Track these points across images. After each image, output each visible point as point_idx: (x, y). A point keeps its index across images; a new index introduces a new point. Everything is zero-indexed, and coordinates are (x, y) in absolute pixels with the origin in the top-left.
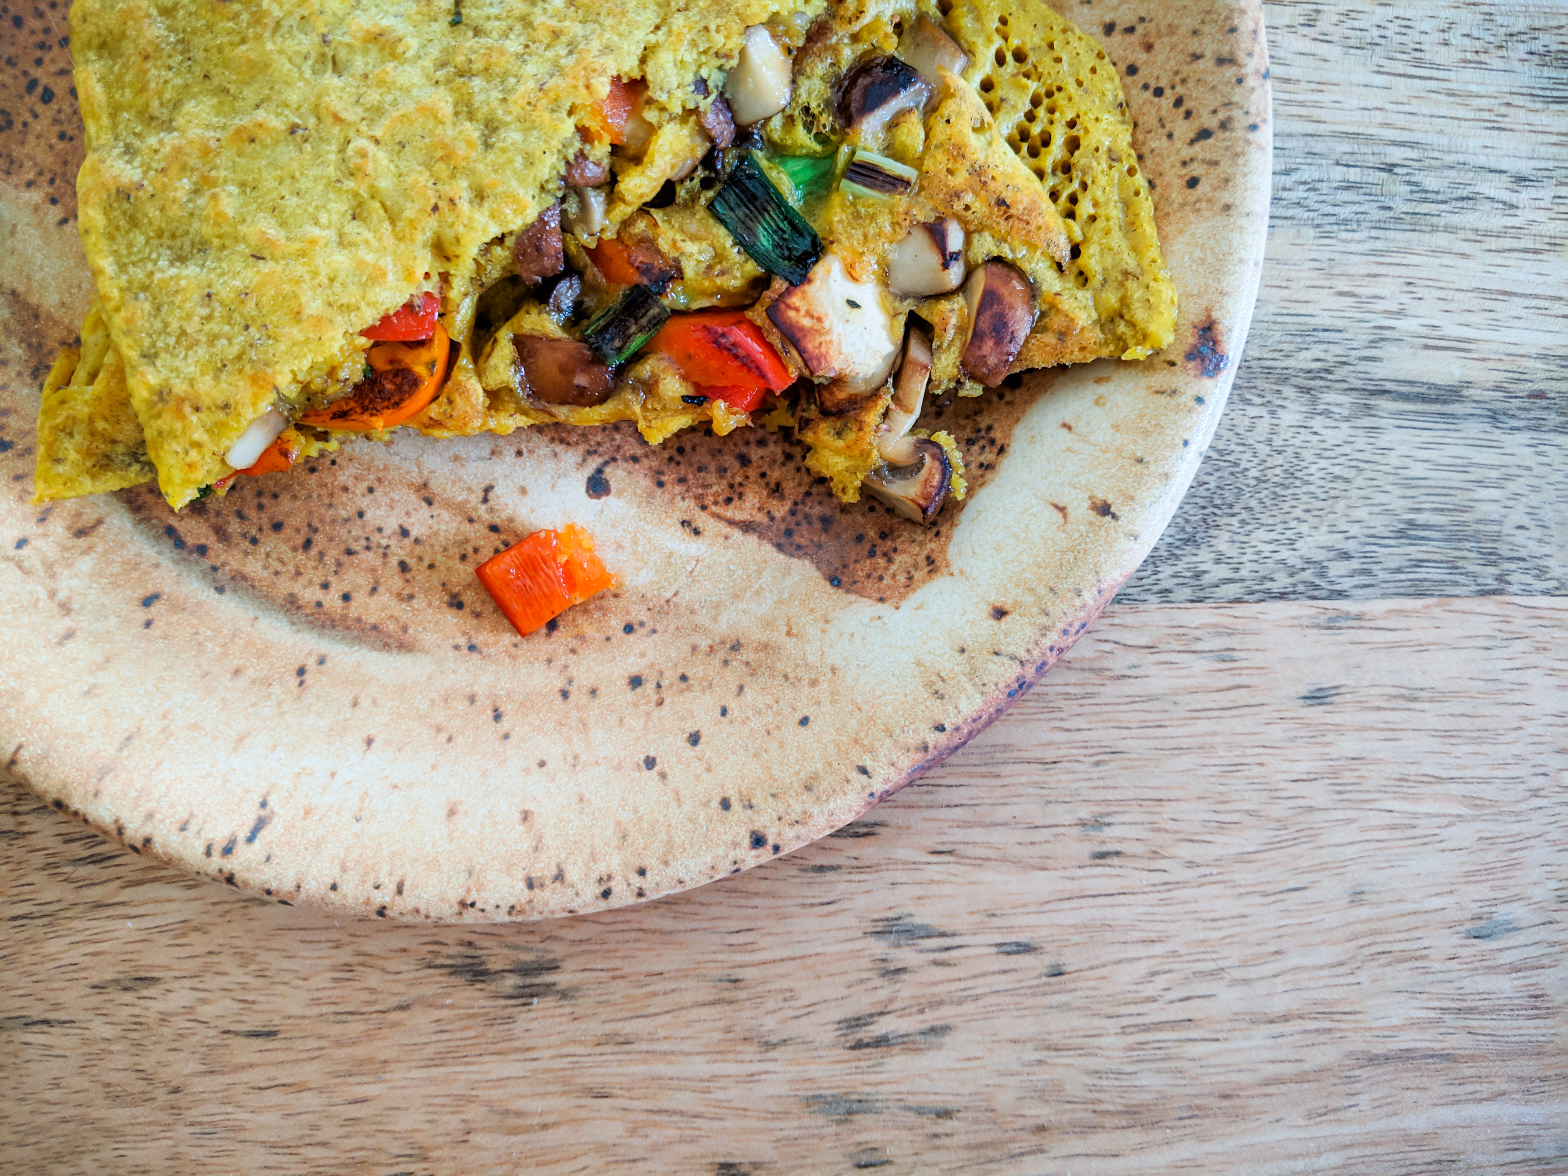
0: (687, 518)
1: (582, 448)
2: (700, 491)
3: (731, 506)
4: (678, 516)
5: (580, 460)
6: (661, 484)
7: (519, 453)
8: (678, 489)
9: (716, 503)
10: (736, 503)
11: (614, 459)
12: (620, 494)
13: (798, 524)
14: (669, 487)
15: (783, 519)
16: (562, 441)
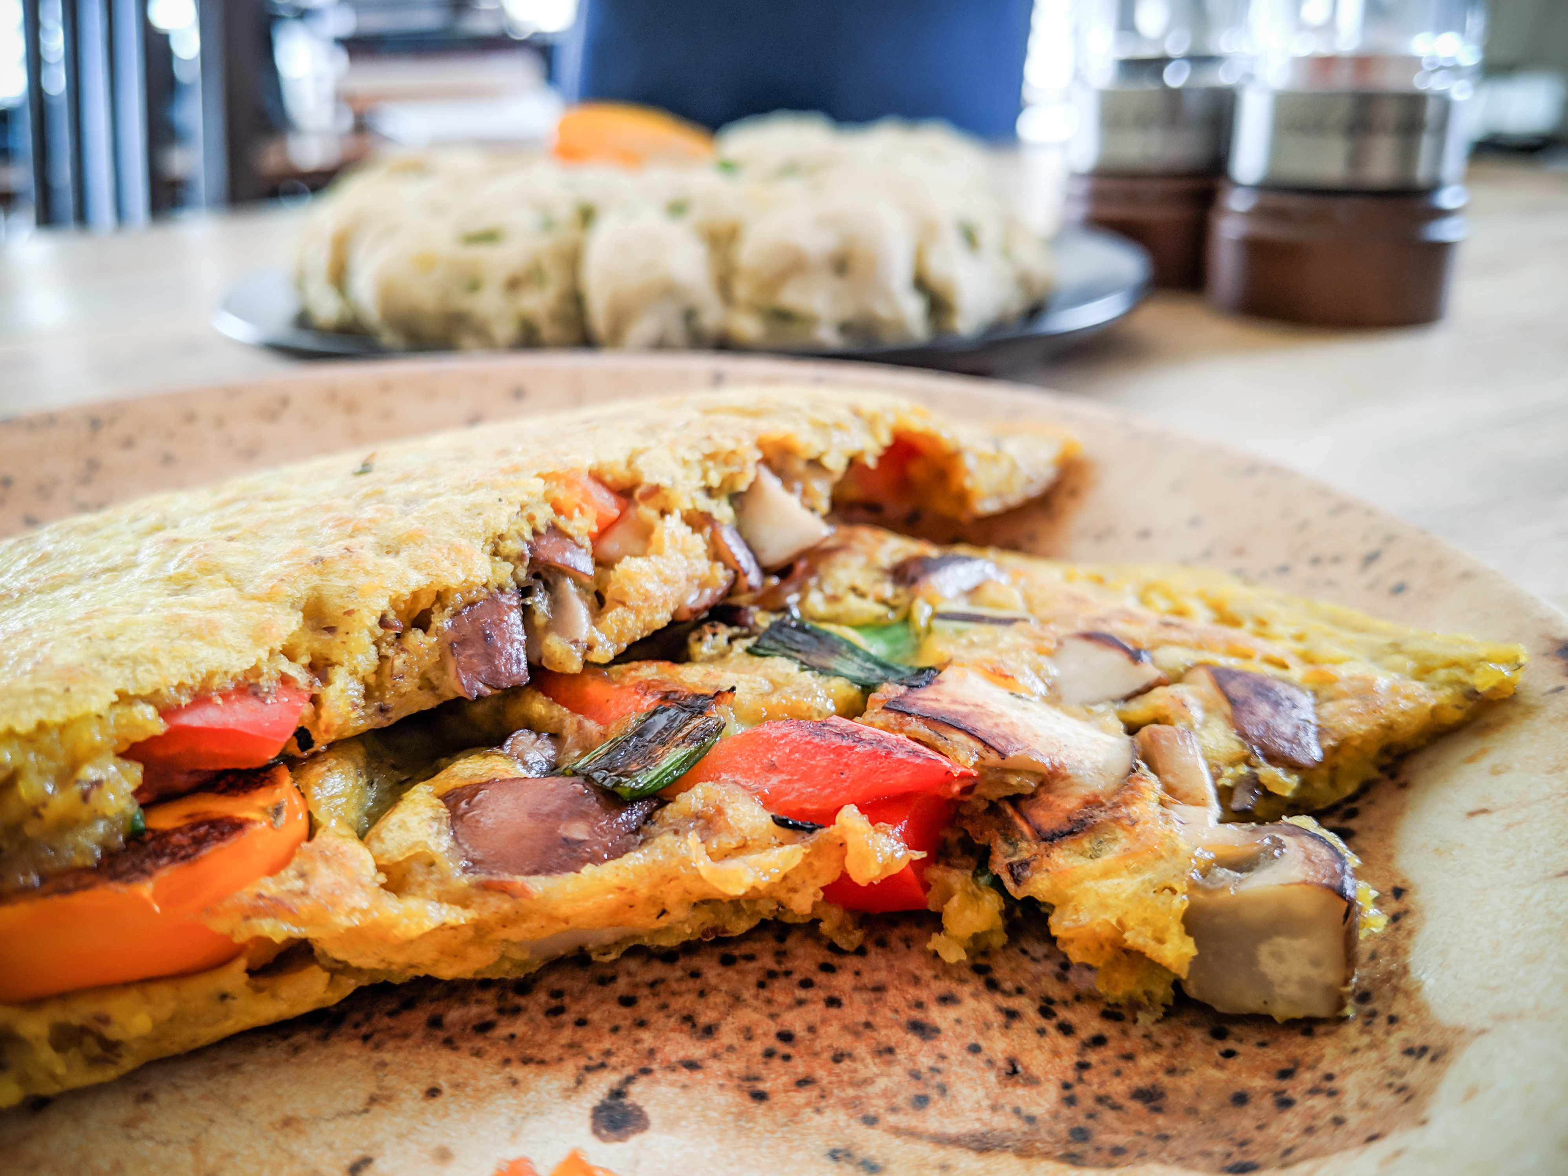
0: (838, 1145)
1: (570, 1067)
2: (851, 1092)
3: (931, 1111)
4: (818, 1144)
5: (572, 1083)
6: (760, 1096)
7: (433, 1092)
8: (800, 1097)
9: (894, 1110)
10: (939, 1104)
11: (646, 1071)
12: (672, 1124)
13: (1091, 1116)
14: (779, 1098)
15: (1055, 1116)
16: (526, 1061)
